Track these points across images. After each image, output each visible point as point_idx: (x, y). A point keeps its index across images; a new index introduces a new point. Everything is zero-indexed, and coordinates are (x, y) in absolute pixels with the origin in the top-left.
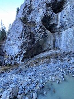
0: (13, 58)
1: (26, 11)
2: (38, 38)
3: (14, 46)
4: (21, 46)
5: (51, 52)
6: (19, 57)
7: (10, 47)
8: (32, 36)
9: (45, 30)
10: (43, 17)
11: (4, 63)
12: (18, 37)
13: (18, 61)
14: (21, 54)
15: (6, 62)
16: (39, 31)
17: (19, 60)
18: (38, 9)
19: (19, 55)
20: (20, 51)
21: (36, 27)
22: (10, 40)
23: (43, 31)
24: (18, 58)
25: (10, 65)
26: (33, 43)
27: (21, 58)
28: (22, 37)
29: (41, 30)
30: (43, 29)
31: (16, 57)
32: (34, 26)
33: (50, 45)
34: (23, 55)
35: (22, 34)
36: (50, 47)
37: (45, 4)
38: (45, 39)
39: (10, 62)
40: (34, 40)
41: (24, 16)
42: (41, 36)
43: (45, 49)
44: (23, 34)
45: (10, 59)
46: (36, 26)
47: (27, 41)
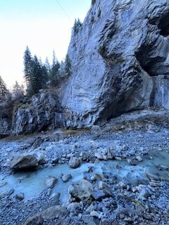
0: (81, 118)
1: (106, 35)
2: (125, 85)
3: (84, 98)
4: (100, 98)
5: (144, 114)
6: (90, 116)
7: (76, 99)
8: (116, 83)
9: (140, 71)
10: (139, 46)
11: (66, 124)
12: (96, 83)
13: (88, 123)
14: (96, 111)
15: (68, 123)
16: (129, 72)
17: (91, 122)
18: (131, 31)
19: (91, 113)
20: (95, 106)
21: (124, 65)
22: (78, 87)
23: (136, 73)
24: (89, 119)
25: (75, 128)
26: (116, 95)
27: (94, 119)
29: (132, 71)
30: (135, 69)
31: (86, 117)
32: (119, 63)
33: (143, 100)
34: (98, 113)
35: (103, 78)
36: (143, 105)
37: (146, 21)
38: (137, 87)
39: (75, 123)
40: (118, 89)
41: (102, 45)
42: (131, 82)
43: (132, 106)
44: (106, 78)
45: (75, 118)
46: (124, 63)
47: (108, 90)
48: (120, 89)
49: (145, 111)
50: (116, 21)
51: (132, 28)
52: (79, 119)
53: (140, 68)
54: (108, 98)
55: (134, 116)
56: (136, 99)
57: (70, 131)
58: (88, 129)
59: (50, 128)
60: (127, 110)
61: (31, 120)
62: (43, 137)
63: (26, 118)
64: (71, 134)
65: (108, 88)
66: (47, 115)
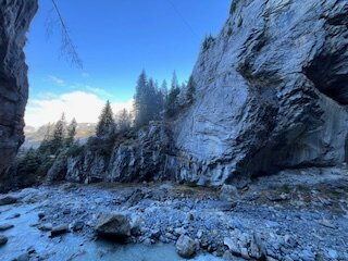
0: (204, 168)
1: (250, 47)
2: (286, 119)
3: (214, 138)
4: (237, 139)
6: (219, 167)
8: (268, 115)
9: (316, 97)
10: (311, 58)
11: (179, 175)
12: (231, 114)
13: (216, 178)
14: (230, 160)
15: (184, 173)
16: (293, 98)
17: (220, 177)
18: (293, 38)
19: (222, 162)
20: (229, 151)
21: (283, 88)
22: (203, 120)
23: (307, 100)
24: (218, 172)
25: (194, 185)
26: (268, 135)
27: (226, 174)
28: (241, 116)
29: (299, 96)
30: (307, 93)
31: (212, 166)
33: (329, 148)
34: (234, 163)
35: (244, 108)
36: (329, 156)
39: (194, 175)
40: (272, 126)
41: (243, 61)
42: (297, 114)
44: (249, 108)
45: (196, 167)
46: (282, 84)
47: (254, 126)
48: (275, 125)
49: (335, 170)
50: (266, 28)
51: (294, 35)
52: (200, 169)
53: (317, 92)
54: (253, 140)
55: (308, 178)
56: (311, 145)
57: (184, 188)
58: (214, 189)
59: (155, 178)
60: (293, 163)
61: (132, 163)
62: (145, 190)
63: (127, 159)
64: (185, 192)
65: (254, 122)
66: (154, 157)
